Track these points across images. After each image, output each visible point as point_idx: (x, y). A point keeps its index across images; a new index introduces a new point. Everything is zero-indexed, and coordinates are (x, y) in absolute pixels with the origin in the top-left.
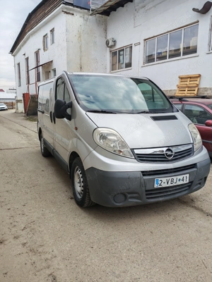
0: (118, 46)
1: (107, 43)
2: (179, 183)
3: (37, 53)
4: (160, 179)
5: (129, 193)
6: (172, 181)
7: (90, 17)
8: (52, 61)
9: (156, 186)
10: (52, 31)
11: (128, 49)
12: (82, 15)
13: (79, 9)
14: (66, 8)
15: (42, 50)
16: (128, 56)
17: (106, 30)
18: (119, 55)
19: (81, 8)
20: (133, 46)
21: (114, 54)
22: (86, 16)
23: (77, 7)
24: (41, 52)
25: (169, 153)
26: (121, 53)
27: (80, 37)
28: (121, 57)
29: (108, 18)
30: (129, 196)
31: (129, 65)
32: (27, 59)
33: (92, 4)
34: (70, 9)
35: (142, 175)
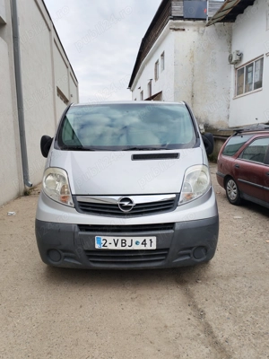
0: (245, 60)
1: (230, 58)
2: (135, 247)
3: (150, 84)
4: (103, 238)
5: (64, 251)
6: (124, 242)
7: (207, 28)
8: (161, 92)
9: (97, 246)
10: (163, 55)
11: (259, 62)
12: (196, 28)
13: (191, 22)
14: (175, 24)
15: (154, 80)
16: (258, 73)
17: (230, 42)
18: (247, 72)
19: (194, 19)
20: (265, 56)
21: (240, 72)
22: (202, 29)
23: (189, 19)
24: (153, 82)
25: (126, 204)
26: (250, 69)
27: (192, 57)
28: (250, 75)
29: (233, 24)
30: (63, 254)
31: (259, 85)
32: (142, 93)
33: (210, 11)
34: (180, 24)
35: (77, 229)
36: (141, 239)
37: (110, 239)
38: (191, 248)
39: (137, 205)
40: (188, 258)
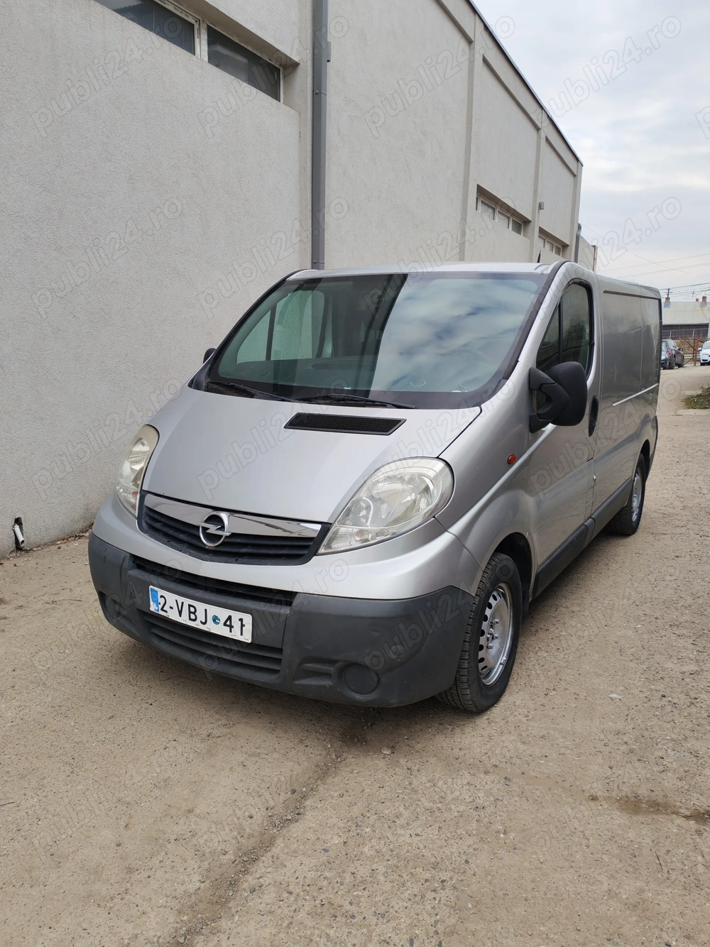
2: (212, 627)
4: (161, 592)
6: (193, 611)
9: (153, 608)
25: (213, 529)
35: (128, 563)
36: (223, 613)
37: (172, 598)
38: (331, 662)
39: (233, 535)
40: (327, 683)
